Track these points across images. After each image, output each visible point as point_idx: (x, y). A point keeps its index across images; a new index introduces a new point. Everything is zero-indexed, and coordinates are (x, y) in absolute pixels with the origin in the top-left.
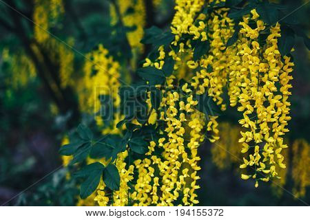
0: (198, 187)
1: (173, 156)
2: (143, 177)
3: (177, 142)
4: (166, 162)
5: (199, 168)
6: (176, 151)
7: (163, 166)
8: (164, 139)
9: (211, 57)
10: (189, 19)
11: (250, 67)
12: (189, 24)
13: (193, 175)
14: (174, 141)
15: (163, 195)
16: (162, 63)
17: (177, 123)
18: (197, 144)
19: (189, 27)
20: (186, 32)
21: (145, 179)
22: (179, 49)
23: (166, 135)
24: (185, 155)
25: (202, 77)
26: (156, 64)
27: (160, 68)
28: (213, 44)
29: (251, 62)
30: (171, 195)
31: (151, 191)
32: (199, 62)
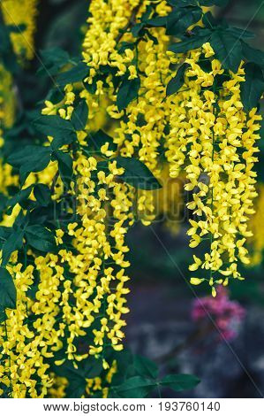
0: (126, 291)
1: (90, 250)
2: (48, 279)
3: (95, 231)
4: (79, 257)
5: (127, 264)
6: (94, 243)
7: (76, 263)
8: (76, 224)
9: (143, 103)
10: (109, 42)
11: (201, 128)
12: (109, 50)
13: (120, 275)
14: (91, 229)
15: (78, 304)
16: (70, 109)
17: (94, 202)
18: (124, 231)
19: (110, 53)
20: (105, 63)
21: (50, 283)
22: (96, 89)
23: (79, 219)
24: (107, 247)
25: (130, 132)
26: (62, 112)
27: (68, 118)
28: (146, 83)
29: (202, 121)
30: (89, 303)
31: (60, 299)
32: (125, 111)
